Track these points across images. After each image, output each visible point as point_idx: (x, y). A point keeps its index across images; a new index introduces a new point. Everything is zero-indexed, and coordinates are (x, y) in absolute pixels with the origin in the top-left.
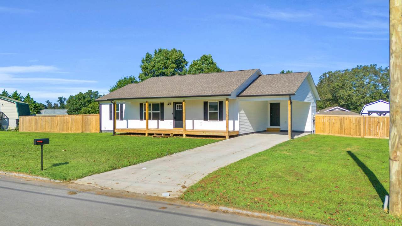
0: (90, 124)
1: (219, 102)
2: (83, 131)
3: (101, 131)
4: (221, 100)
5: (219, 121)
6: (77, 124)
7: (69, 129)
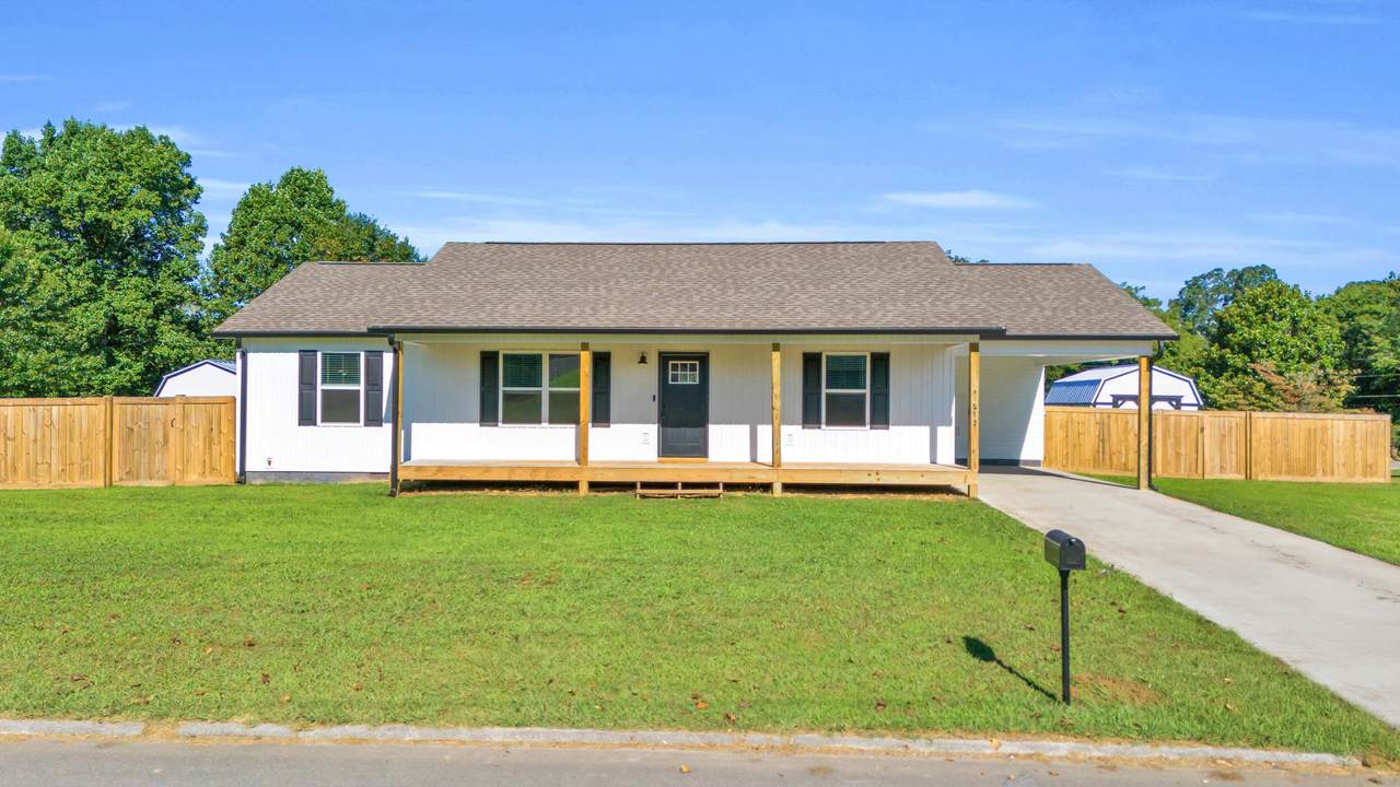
0: (166, 441)
1: (873, 355)
2: (116, 477)
3: (242, 477)
4: (882, 350)
5: (871, 428)
6: (76, 444)
7: (15, 470)
